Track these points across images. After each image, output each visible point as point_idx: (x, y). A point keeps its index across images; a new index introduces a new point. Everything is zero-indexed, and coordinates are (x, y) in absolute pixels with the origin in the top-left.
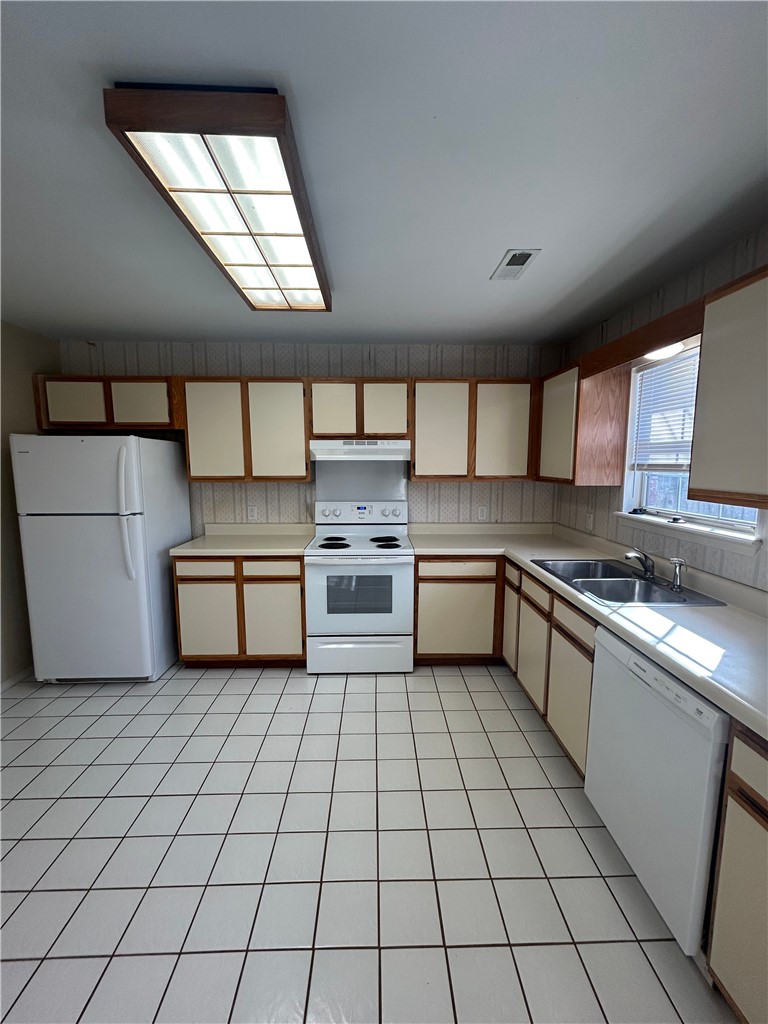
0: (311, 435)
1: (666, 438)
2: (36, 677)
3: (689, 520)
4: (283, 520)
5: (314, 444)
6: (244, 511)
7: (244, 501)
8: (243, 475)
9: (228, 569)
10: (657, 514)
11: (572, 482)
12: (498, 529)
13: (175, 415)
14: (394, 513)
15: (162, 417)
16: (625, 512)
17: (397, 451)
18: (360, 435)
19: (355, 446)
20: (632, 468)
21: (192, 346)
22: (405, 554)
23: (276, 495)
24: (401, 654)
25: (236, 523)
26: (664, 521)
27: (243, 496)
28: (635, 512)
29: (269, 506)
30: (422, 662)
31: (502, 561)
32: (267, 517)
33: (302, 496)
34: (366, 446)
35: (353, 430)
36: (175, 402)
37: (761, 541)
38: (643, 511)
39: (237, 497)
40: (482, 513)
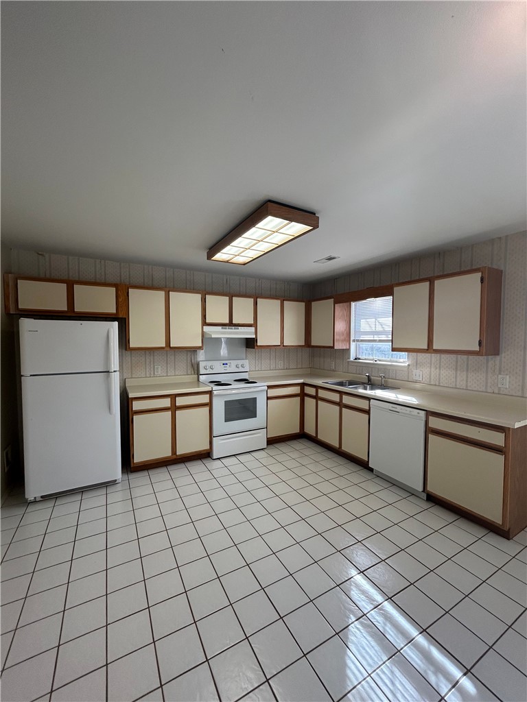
0: (205, 323)
1: (368, 329)
2: (26, 497)
3: (380, 360)
4: (177, 373)
5: (206, 329)
6: (152, 369)
7: (152, 363)
8: (164, 346)
9: (166, 403)
10: (365, 359)
11: (333, 347)
12: (289, 372)
13: (120, 309)
14: (242, 366)
15: (111, 309)
16: (352, 359)
17: (248, 333)
18: (231, 324)
19: (228, 330)
20: (354, 341)
21: (120, 264)
22: (262, 385)
23: (173, 359)
24: (260, 439)
25: (146, 377)
26: (372, 362)
27: (152, 359)
28: (356, 359)
29: (169, 365)
30: (271, 442)
31: (303, 385)
32: (167, 372)
33: (189, 359)
34: (233, 330)
35: (227, 321)
36: (120, 300)
37: (409, 365)
38: (359, 359)
39: (148, 360)
40: (280, 364)
